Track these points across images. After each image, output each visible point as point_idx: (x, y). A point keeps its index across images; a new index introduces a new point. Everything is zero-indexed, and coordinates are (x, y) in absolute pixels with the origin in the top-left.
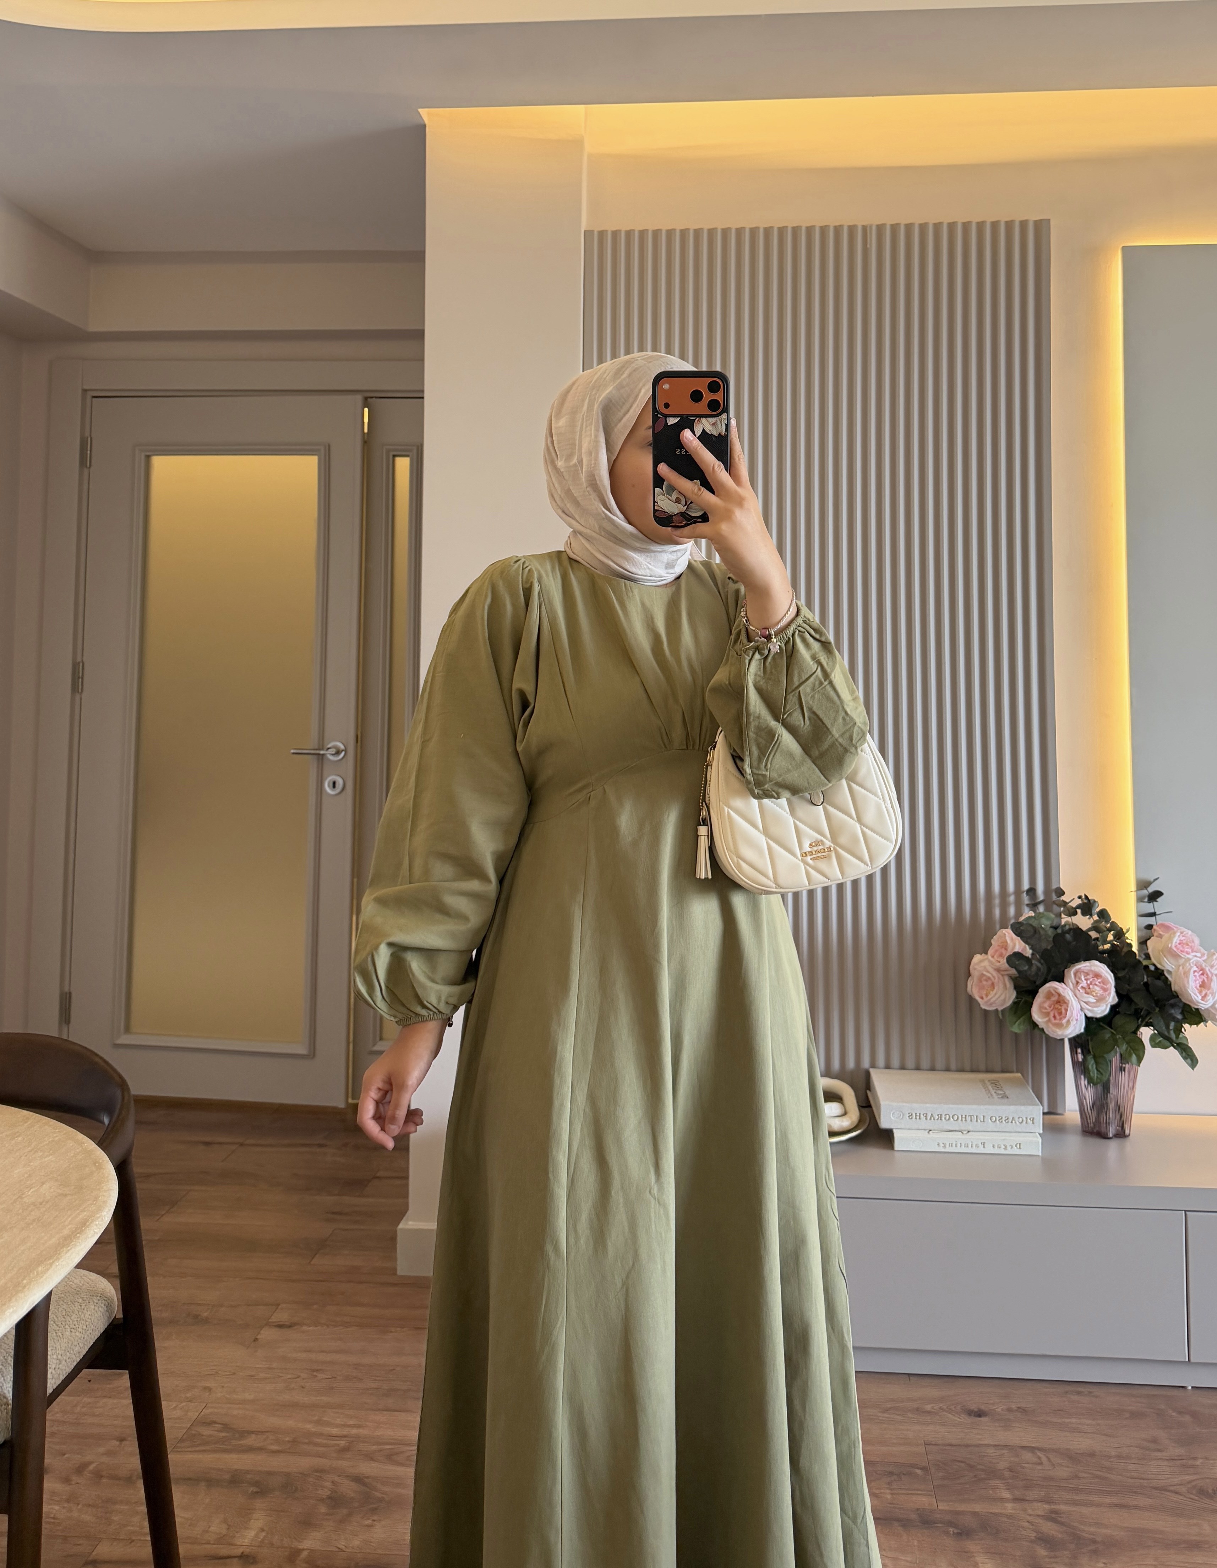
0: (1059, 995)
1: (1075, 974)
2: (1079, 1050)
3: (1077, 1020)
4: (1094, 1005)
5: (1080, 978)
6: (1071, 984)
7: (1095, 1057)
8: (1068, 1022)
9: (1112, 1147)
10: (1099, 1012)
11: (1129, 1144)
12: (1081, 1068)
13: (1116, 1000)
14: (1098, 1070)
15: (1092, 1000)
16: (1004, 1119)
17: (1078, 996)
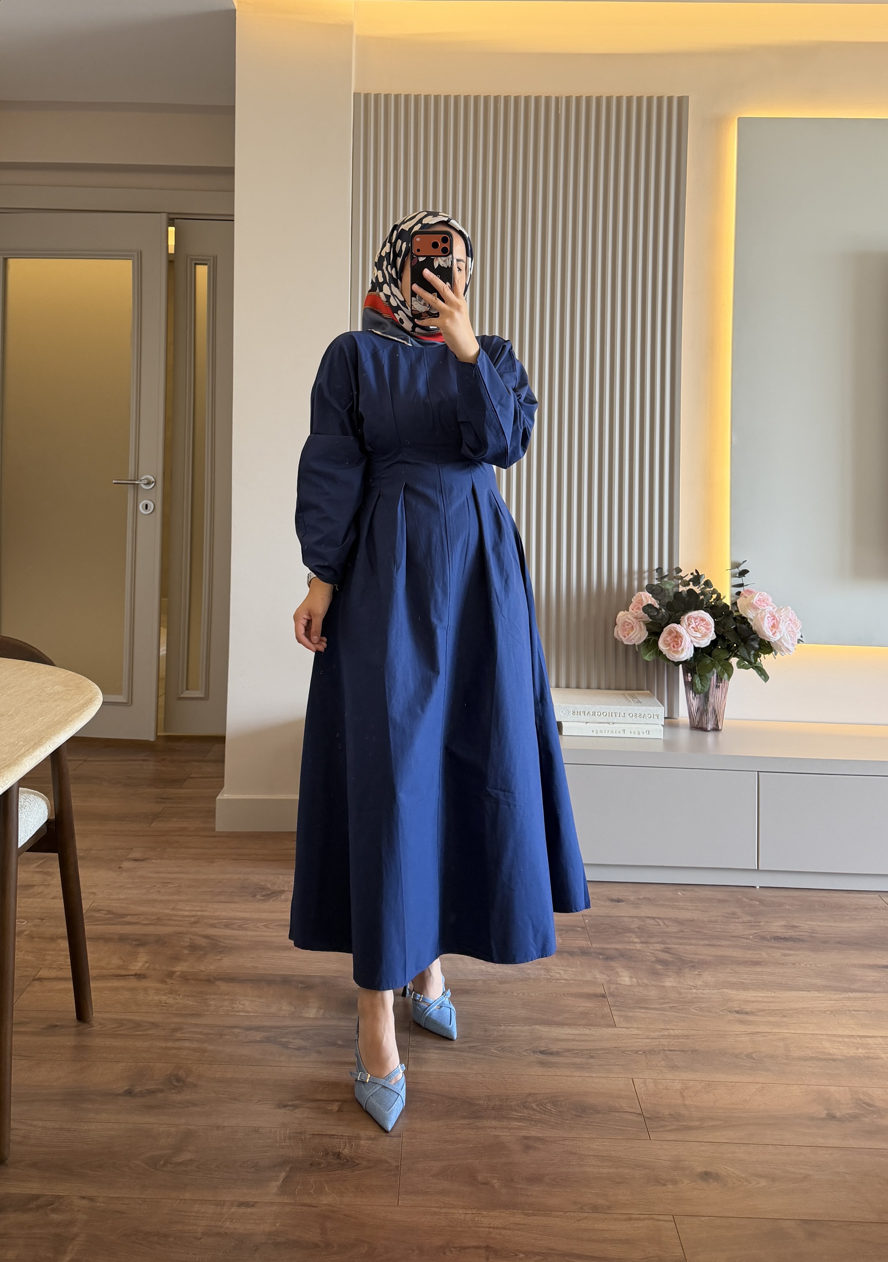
0: (677, 632)
1: (688, 619)
2: (689, 675)
3: (688, 648)
4: (701, 639)
5: (691, 622)
6: (685, 625)
7: (700, 676)
8: (683, 649)
9: (710, 737)
10: (703, 643)
11: (721, 735)
12: (690, 685)
13: (715, 637)
14: (701, 684)
15: (699, 635)
16: (638, 715)
17: (690, 633)
